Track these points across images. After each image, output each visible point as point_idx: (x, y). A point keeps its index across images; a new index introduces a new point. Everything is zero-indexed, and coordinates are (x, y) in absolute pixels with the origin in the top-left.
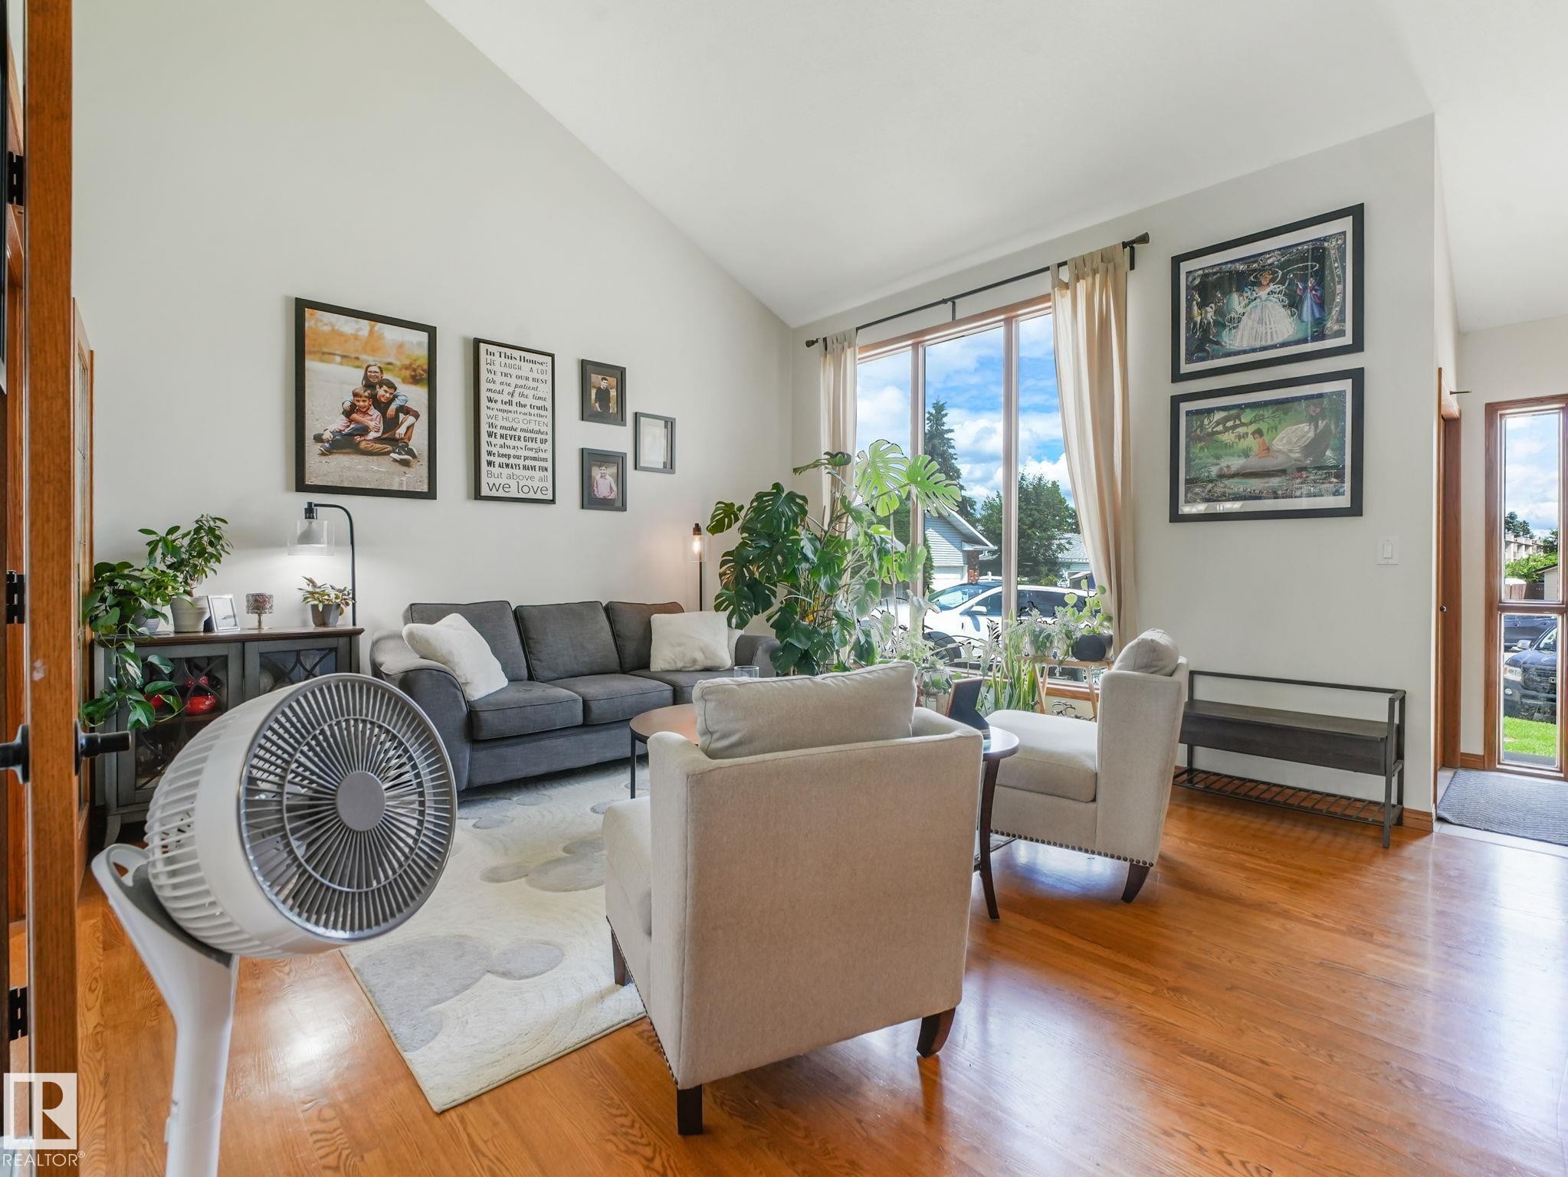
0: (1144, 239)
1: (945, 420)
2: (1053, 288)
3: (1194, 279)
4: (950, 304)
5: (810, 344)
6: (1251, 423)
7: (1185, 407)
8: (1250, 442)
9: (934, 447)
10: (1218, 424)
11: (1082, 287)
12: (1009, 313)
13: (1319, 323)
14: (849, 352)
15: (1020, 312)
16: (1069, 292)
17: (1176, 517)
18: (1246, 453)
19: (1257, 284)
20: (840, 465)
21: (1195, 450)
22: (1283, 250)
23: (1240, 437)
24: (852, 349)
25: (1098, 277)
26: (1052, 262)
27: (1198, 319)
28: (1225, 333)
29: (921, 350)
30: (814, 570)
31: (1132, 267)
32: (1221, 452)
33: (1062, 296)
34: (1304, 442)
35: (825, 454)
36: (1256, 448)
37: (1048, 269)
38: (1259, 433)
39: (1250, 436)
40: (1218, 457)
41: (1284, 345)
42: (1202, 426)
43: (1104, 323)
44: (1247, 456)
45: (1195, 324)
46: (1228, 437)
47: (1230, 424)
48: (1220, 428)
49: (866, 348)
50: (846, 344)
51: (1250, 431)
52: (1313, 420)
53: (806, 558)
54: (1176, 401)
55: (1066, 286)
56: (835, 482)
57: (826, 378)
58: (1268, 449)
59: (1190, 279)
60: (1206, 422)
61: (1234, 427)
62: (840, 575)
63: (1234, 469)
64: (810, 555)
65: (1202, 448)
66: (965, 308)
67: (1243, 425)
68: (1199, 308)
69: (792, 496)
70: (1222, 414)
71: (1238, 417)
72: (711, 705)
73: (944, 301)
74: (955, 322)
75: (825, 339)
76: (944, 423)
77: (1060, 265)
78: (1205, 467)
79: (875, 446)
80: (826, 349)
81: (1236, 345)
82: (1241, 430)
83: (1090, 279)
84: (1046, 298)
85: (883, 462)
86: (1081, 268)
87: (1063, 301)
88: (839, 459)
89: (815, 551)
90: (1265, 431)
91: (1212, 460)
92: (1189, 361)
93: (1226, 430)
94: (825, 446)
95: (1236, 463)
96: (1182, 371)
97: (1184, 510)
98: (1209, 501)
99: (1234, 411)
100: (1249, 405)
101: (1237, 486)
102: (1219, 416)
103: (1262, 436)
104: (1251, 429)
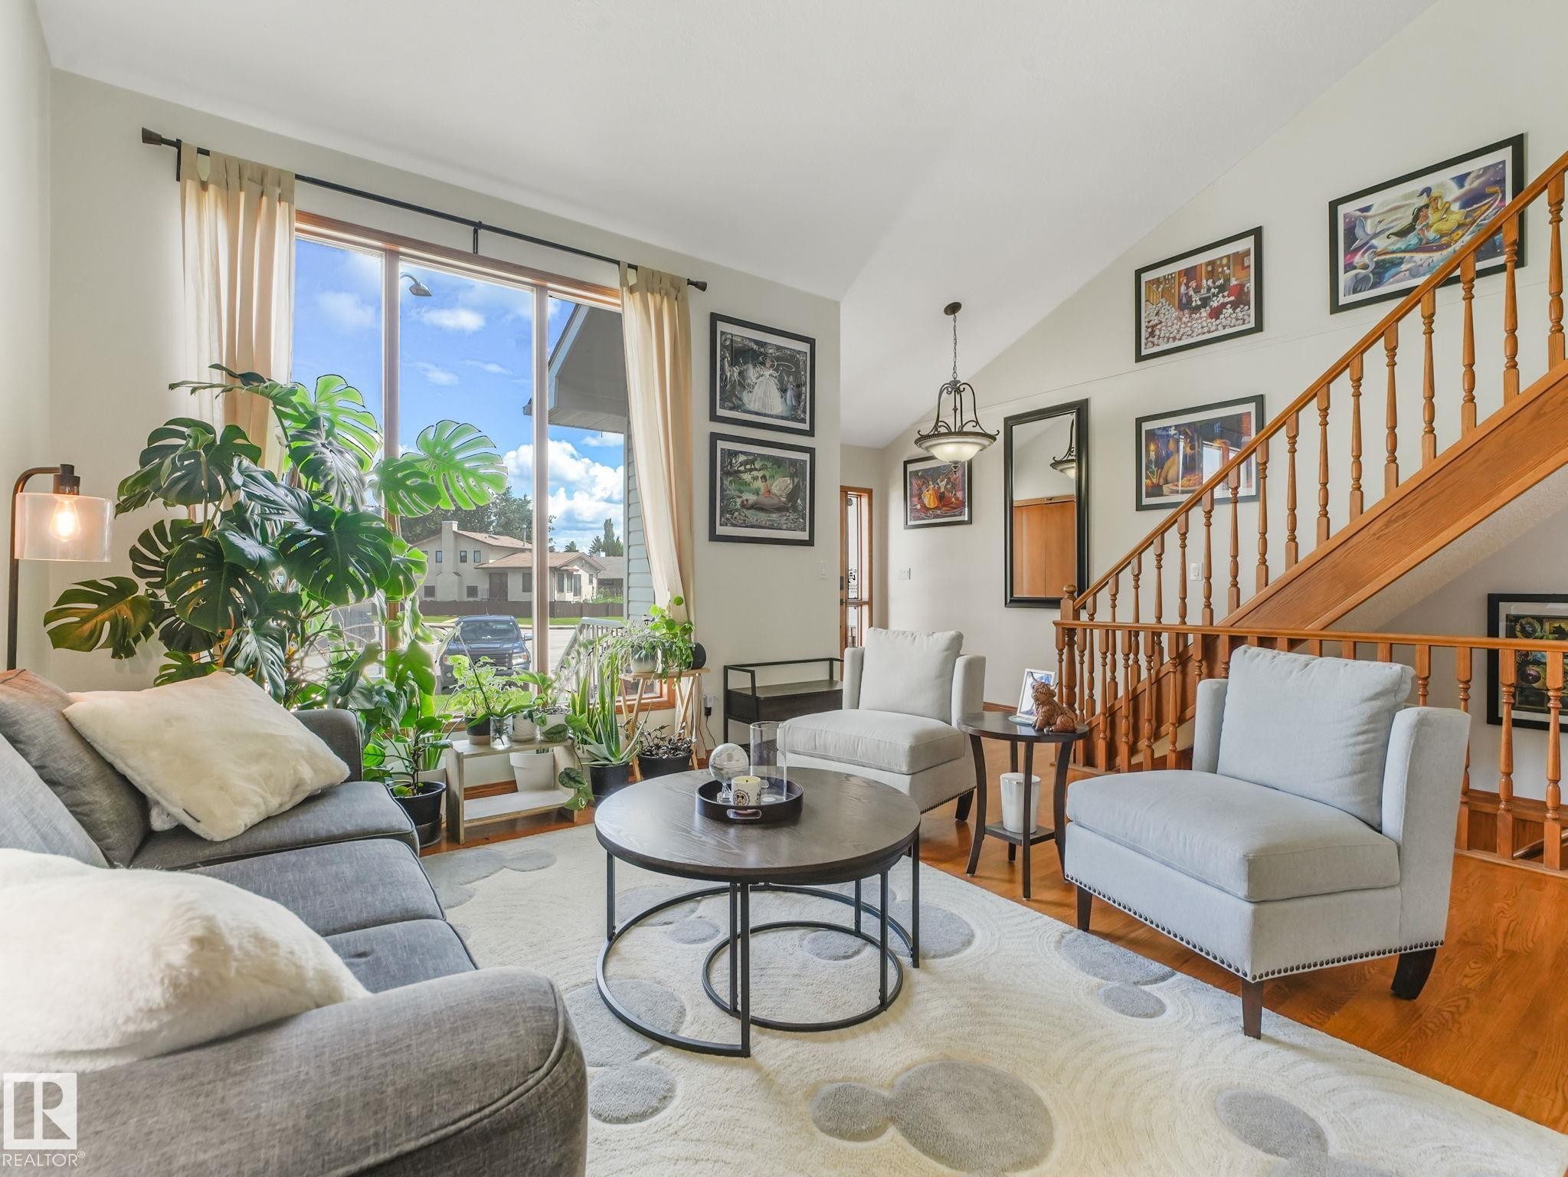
0: (703, 286)
2: (621, 285)
3: (725, 340)
4: (474, 230)
7: (719, 445)
8: (759, 484)
10: (741, 464)
11: (651, 300)
12: (541, 281)
13: (794, 408)
16: (636, 298)
17: (714, 537)
18: (757, 492)
19: (763, 364)
21: (726, 482)
22: (779, 348)
26: (624, 260)
27: (729, 374)
28: (745, 393)
32: (742, 487)
34: (788, 491)
36: (762, 491)
37: (618, 263)
38: (764, 477)
39: (759, 479)
40: (741, 491)
41: (777, 417)
42: (731, 463)
44: (758, 494)
45: (726, 378)
46: (747, 477)
47: (748, 467)
48: (742, 468)
51: (760, 476)
52: (792, 476)
54: (714, 438)
55: (631, 290)
58: (768, 491)
59: (723, 338)
60: (734, 461)
61: (751, 470)
63: (750, 502)
65: (731, 482)
66: (489, 244)
67: (756, 469)
68: (729, 366)
70: (744, 458)
71: (752, 462)
74: (474, 257)
77: (628, 266)
78: (733, 498)
81: (752, 407)
82: (755, 473)
83: (657, 295)
85: (331, 410)
86: (650, 281)
90: (767, 478)
91: (737, 493)
93: (746, 471)
95: (752, 498)
96: (717, 413)
97: (721, 530)
98: (735, 526)
99: (751, 458)
100: (759, 455)
101: (753, 516)
102: (742, 458)
103: (766, 480)
104: (760, 474)
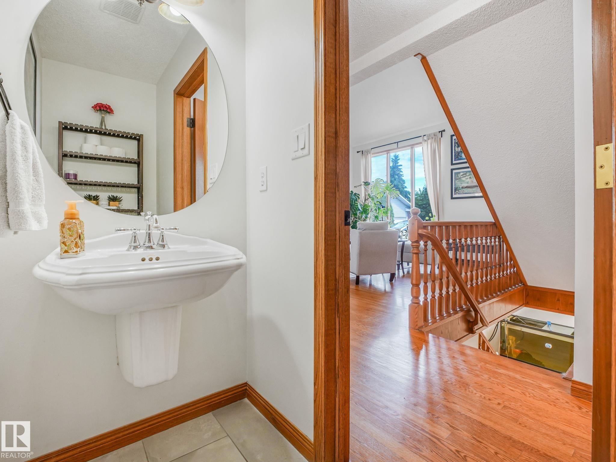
0: (444, 131)
1: (398, 161)
2: (422, 141)
4: (397, 143)
5: (358, 152)
6: (469, 176)
7: (454, 171)
9: (394, 172)
10: (461, 176)
11: (429, 141)
12: (412, 146)
14: (369, 155)
15: (415, 146)
16: (426, 142)
20: (367, 185)
21: (456, 182)
23: (466, 179)
24: (370, 154)
25: (433, 139)
26: (422, 135)
29: (389, 154)
30: (362, 213)
31: (442, 137)
32: (462, 182)
33: (425, 143)
35: (363, 182)
36: (470, 182)
37: (421, 136)
39: (469, 179)
40: (461, 184)
42: (458, 176)
43: (435, 151)
44: (468, 183)
45: (456, 151)
46: (464, 179)
47: (464, 176)
48: (462, 177)
49: (373, 154)
50: (368, 153)
53: (359, 210)
54: (452, 170)
55: (426, 141)
56: (365, 190)
57: (363, 162)
58: (472, 182)
59: (455, 141)
61: (465, 177)
62: (368, 214)
63: (465, 186)
64: (360, 209)
65: (458, 181)
66: (400, 145)
67: (467, 176)
68: (457, 148)
69: (355, 194)
70: (463, 173)
71: (466, 174)
72: (360, 225)
73: (395, 143)
74: (398, 148)
75: (362, 151)
76: (398, 162)
77: (424, 136)
78: (459, 186)
79: (377, 180)
80: (363, 154)
83: (431, 140)
84: (421, 143)
85: (379, 184)
86: (429, 137)
87: (425, 145)
88: (367, 184)
89: (362, 208)
90: (472, 177)
91: (460, 184)
92: (455, 160)
93: (463, 177)
94: (363, 180)
96: (453, 163)
97: (454, 196)
98: (459, 194)
99: (465, 173)
100: (468, 171)
101: (466, 190)
102: (462, 174)
103: (471, 178)
104: (469, 177)
